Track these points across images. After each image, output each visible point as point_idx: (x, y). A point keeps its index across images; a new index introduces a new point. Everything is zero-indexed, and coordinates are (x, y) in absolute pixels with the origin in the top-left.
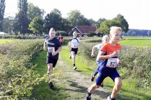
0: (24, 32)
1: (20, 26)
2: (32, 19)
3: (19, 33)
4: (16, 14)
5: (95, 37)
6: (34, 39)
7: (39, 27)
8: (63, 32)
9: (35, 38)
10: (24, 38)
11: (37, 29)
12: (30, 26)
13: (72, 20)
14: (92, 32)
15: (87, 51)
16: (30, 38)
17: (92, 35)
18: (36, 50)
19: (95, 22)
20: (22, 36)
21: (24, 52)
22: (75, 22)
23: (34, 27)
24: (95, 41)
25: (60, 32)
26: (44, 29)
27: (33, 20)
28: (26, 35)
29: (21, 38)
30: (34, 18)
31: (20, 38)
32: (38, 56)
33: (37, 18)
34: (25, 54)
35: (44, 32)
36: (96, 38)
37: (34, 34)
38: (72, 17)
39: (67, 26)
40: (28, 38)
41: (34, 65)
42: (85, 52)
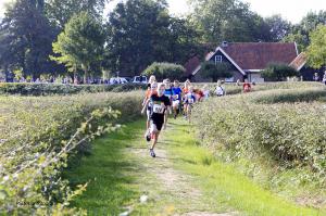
0: (34, 70)
1: (22, 47)
2: (63, 23)
3: (18, 73)
4: (7, 5)
5: (291, 81)
6: (71, 93)
7: (90, 50)
8: (173, 66)
9: (77, 91)
10: (36, 91)
11: (82, 57)
12: (56, 47)
13: (207, 22)
14: (280, 65)
15: (264, 136)
16: (58, 91)
17: (280, 75)
18: (82, 135)
19: (289, 28)
20: (28, 83)
21: (37, 141)
22: (217, 30)
23: (71, 50)
24: (291, 99)
25: (164, 66)
26: (107, 57)
27: (68, 27)
28: (43, 81)
29: (25, 93)
30: (72, 21)
31: (21, 91)
32: (88, 154)
33: (80, 18)
34: (42, 151)
35: (106, 68)
36: (294, 86)
37: (71, 75)
38: (204, 14)
39: (188, 46)
40: (50, 91)
41: (73, 187)
42: (258, 139)
